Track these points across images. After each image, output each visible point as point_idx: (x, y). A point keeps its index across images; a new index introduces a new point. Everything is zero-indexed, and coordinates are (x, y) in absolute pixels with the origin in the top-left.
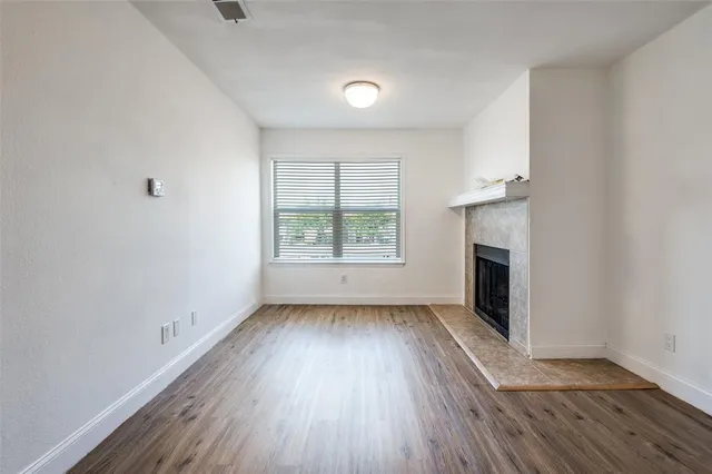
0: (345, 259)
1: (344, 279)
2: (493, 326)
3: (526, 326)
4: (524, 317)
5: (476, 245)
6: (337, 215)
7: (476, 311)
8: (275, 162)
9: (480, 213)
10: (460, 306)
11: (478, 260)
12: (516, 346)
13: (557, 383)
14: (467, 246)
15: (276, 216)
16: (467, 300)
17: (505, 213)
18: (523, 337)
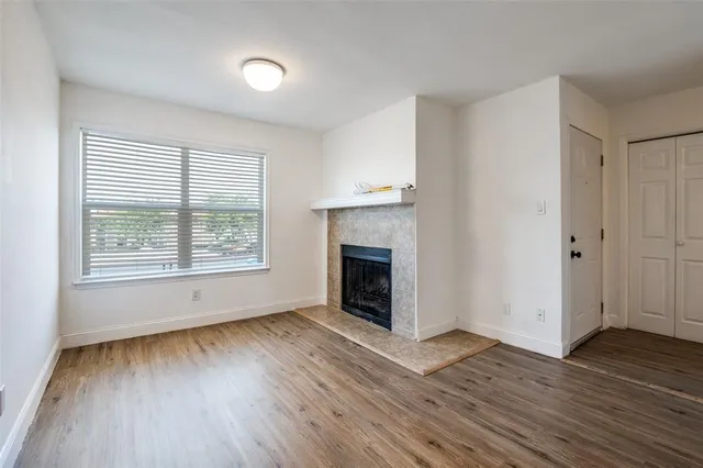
0: (196, 269)
1: (196, 296)
2: (369, 320)
3: (413, 314)
4: (410, 306)
5: (343, 246)
6: (185, 216)
7: (343, 308)
8: (85, 135)
9: (350, 216)
10: (321, 306)
11: (345, 259)
12: (401, 333)
13: (452, 357)
14: (330, 247)
15: (86, 214)
16: (330, 299)
17: (386, 217)
18: (411, 323)
